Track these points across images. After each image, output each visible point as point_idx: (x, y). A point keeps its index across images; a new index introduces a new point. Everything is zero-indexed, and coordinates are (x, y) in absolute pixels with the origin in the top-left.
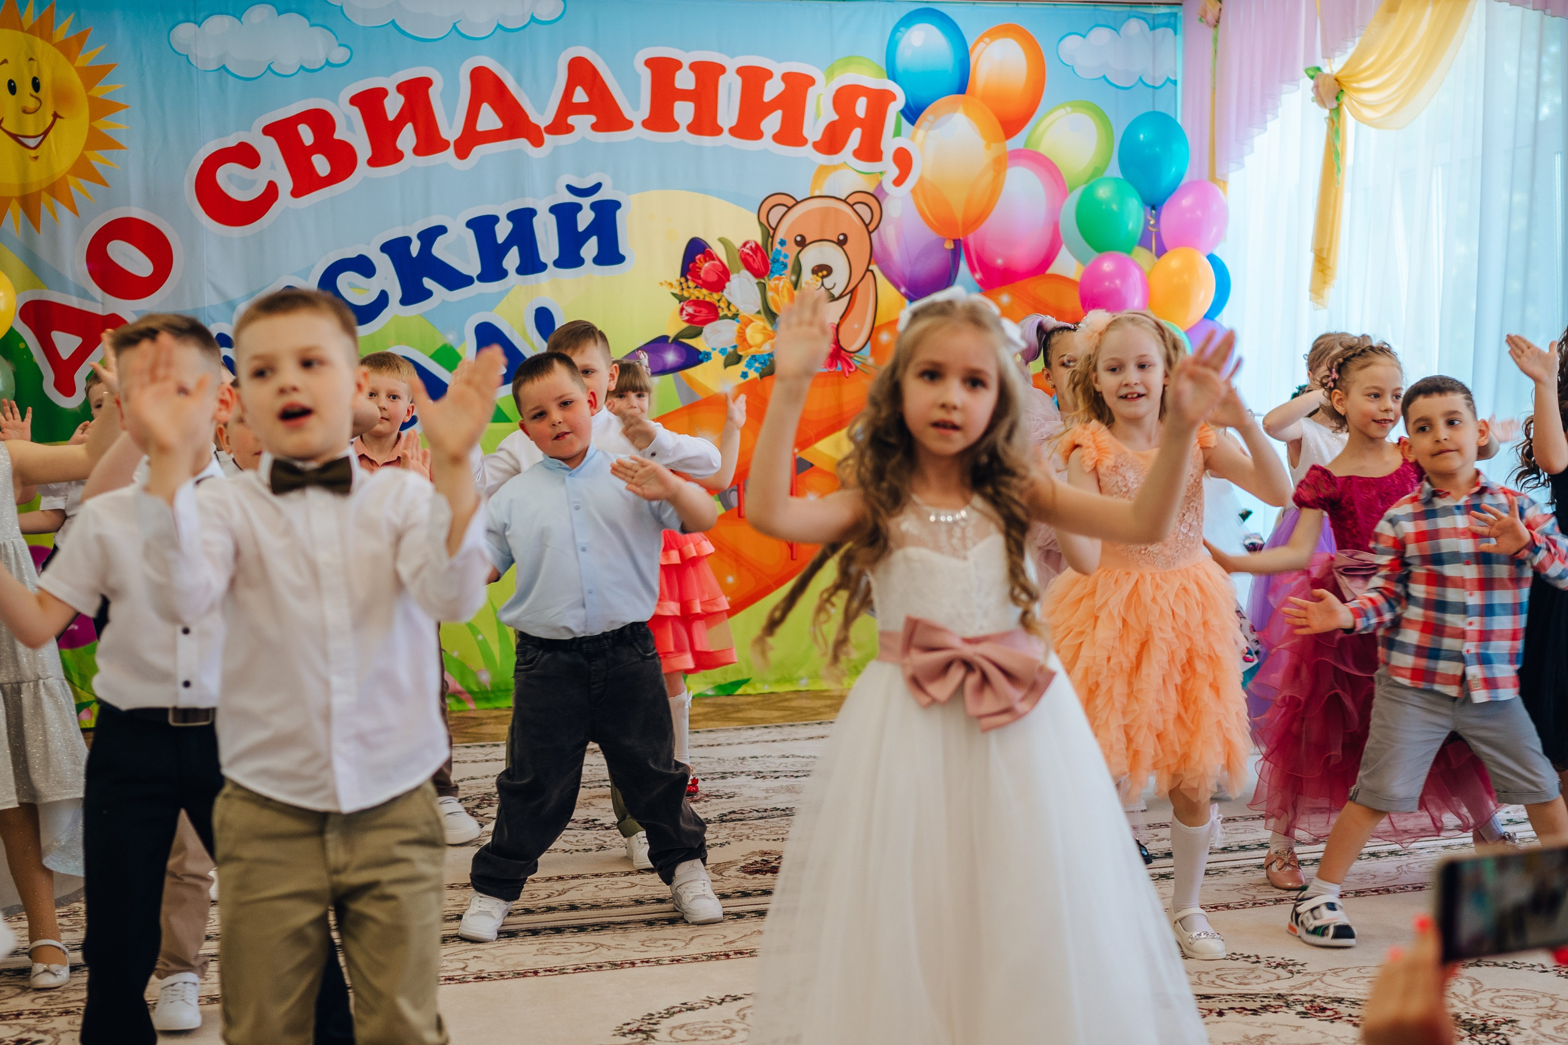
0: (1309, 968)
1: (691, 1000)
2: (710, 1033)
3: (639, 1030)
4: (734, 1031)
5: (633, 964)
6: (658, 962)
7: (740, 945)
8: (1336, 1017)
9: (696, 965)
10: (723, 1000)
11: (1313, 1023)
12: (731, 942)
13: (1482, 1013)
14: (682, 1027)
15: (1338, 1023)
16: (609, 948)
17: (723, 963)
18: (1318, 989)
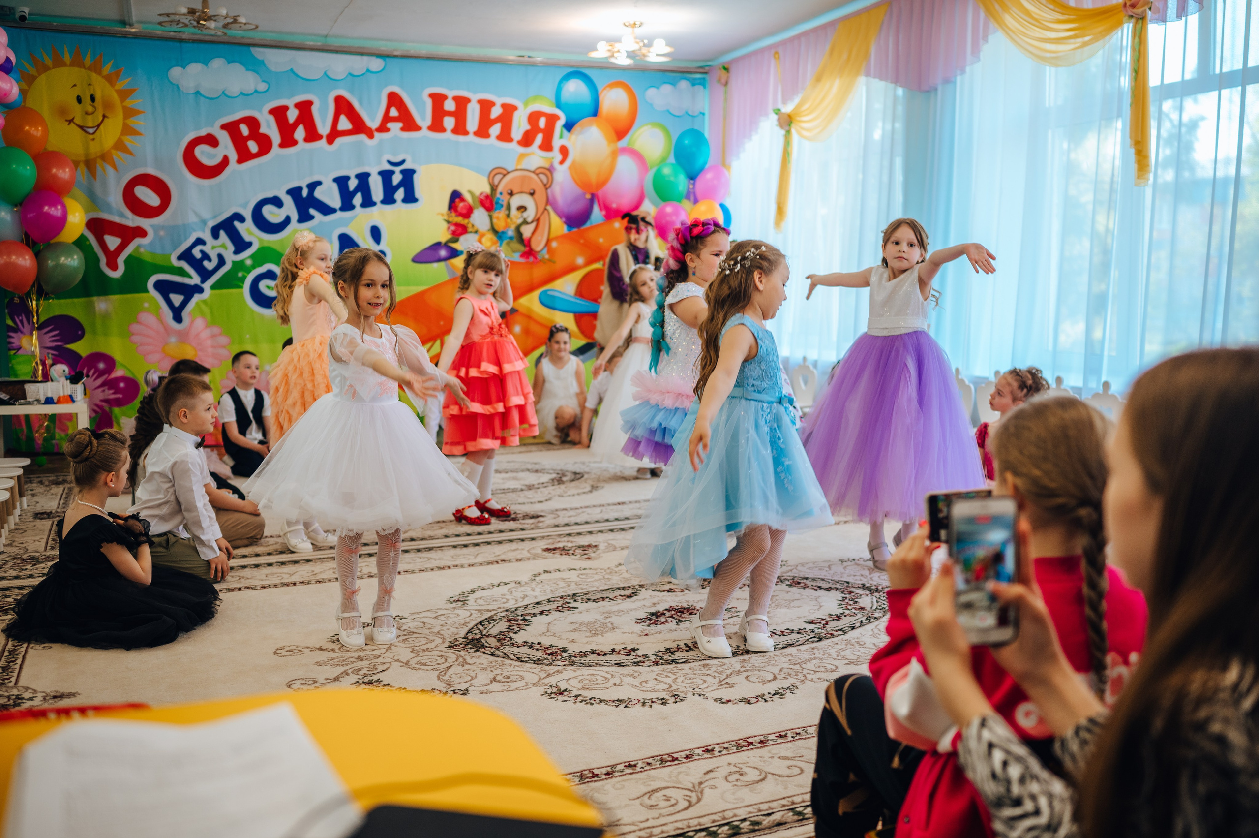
0: (789, 563)
1: (483, 585)
2: (496, 601)
3: (458, 600)
4: (508, 600)
5: (449, 567)
6: (462, 566)
7: (503, 557)
8: (805, 587)
9: (481, 568)
10: (499, 585)
11: (794, 589)
12: (498, 555)
13: (875, 583)
14: (481, 598)
15: (807, 589)
16: (435, 560)
17: (496, 566)
18: (795, 573)
